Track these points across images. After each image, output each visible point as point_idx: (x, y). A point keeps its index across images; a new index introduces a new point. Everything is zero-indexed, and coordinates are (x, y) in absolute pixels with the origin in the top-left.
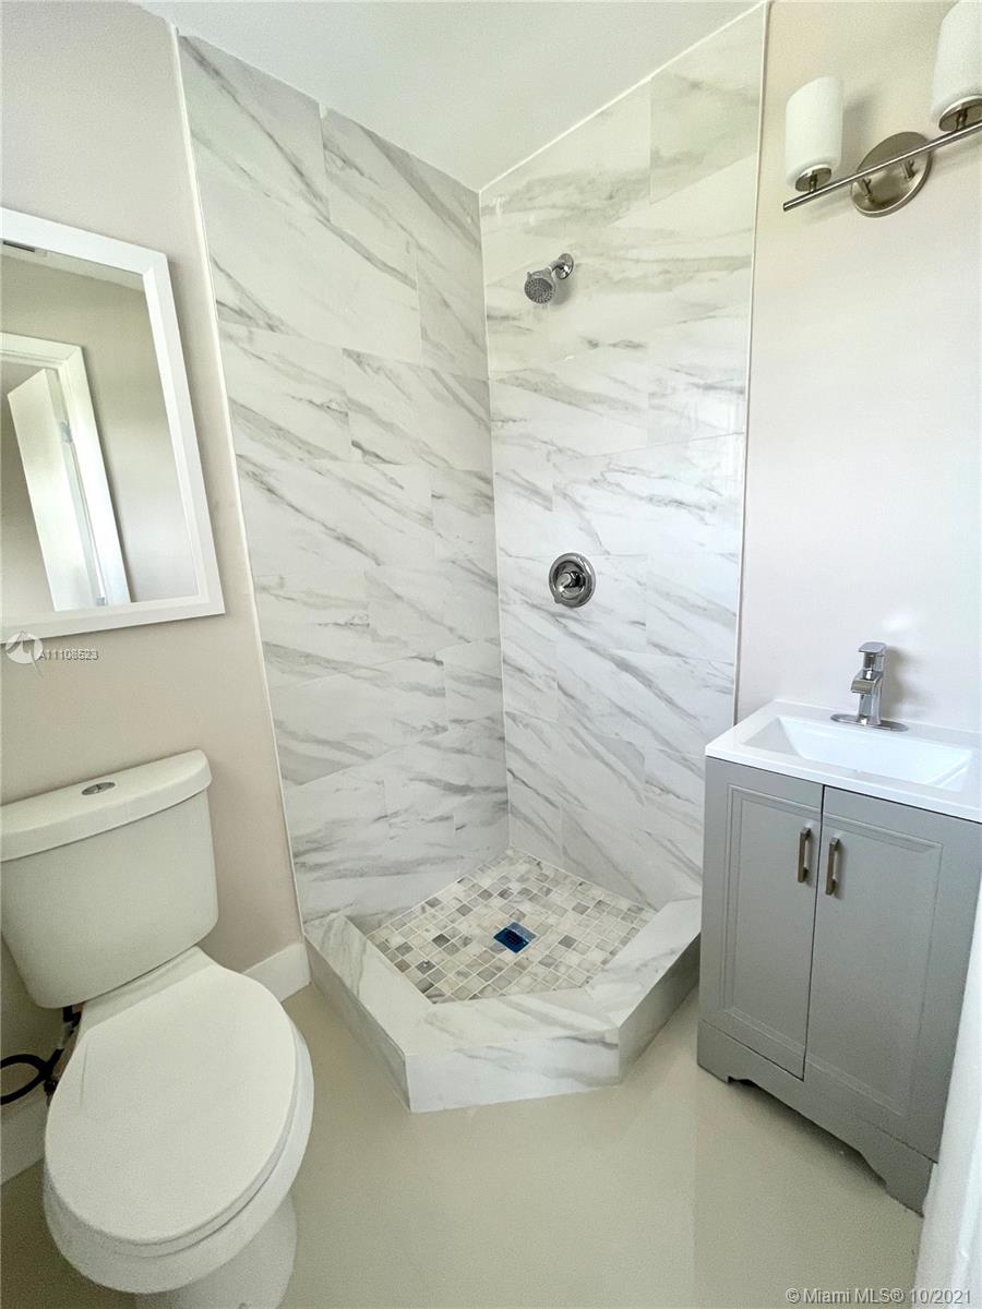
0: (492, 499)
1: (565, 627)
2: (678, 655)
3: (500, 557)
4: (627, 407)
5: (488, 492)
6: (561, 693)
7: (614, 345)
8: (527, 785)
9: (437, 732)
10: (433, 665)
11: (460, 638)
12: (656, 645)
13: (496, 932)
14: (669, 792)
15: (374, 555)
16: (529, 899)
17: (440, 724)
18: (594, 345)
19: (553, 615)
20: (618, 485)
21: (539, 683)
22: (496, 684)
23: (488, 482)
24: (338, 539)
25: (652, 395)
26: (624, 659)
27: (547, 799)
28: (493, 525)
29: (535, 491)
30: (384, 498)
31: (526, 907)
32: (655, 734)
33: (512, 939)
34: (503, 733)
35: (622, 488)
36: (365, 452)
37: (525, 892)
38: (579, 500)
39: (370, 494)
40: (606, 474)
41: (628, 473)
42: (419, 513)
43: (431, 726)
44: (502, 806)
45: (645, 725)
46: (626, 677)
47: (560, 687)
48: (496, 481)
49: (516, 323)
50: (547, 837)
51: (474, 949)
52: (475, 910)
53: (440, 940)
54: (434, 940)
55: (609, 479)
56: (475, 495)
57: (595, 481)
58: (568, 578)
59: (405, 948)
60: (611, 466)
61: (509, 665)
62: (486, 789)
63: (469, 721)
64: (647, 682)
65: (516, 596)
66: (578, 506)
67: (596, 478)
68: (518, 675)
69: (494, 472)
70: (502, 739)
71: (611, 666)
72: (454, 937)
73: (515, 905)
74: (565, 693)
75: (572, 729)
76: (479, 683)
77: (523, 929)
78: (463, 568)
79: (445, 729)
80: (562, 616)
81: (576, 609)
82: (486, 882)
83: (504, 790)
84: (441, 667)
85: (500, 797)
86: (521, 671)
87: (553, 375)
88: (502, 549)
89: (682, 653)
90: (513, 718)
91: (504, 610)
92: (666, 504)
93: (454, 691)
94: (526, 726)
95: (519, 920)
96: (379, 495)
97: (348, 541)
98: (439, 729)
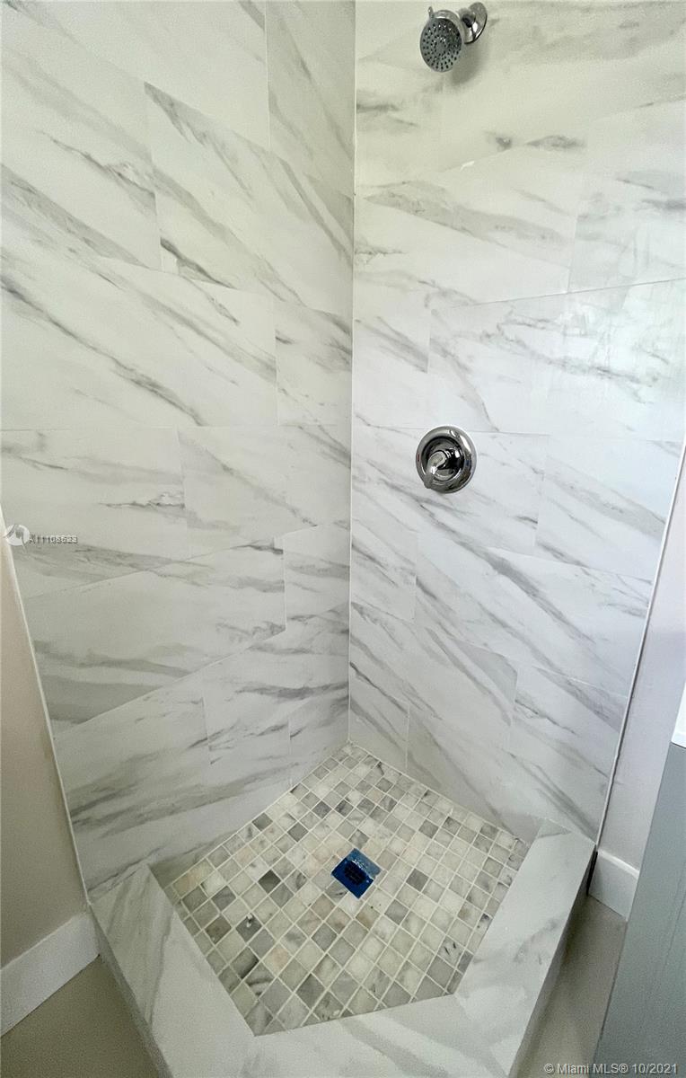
0: (349, 352)
1: (432, 515)
2: (578, 563)
3: (356, 426)
4: (545, 235)
5: (345, 344)
6: (419, 590)
7: (536, 144)
8: (372, 684)
9: (272, 633)
10: (270, 554)
11: (305, 520)
12: (547, 548)
13: (334, 865)
14: (544, 716)
15: (192, 410)
16: (371, 816)
17: (277, 623)
18: (505, 144)
19: (418, 500)
20: (519, 342)
21: (394, 576)
22: (342, 572)
23: (347, 330)
24: (138, 383)
25: (584, 218)
26: (503, 559)
27: (394, 702)
28: (349, 385)
29: (404, 346)
30: (209, 332)
31: (368, 826)
32: (535, 651)
33: (353, 876)
34: (347, 625)
35: (524, 346)
36: (182, 260)
37: (365, 804)
38: (463, 360)
39: (189, 324)
40: (503, 327)
41: (535, 326)
42: (259, 360)
43: (264, 626)
44: (343, 702)
45: (522, 638)
46: (504, 581)
47: (419, 584)
48: (356, 330)
49: (395, 115)
50: (392, 741)
51: (310, 893)
52: (310, 831)
53: (269, 879)
54: (260, 882)
55: (507, 334)
56: (331, 345)
57: (488, 336)
58: (440, 458)
59: (224, 897)
60: (513, 317)
61: (359, 551)
62: (326, 688)
63: (312, 616)
64: (531, 589)
65: (372, 473)
66: (462, 368)
67: (490, 332)
68: (369, 563)
69: (354, 318)
70: (346, 632)
71: (484, 567)
72: (285, 874)
73: (354, 823)
74: (426, 591)
75: (431, 632)
76: (324, 573)
77: (365, 860)
78: (312, 436)
79: (282, 629)
80: (429, 501)
81: (448, 495)
82: (322, 791)
83: (345, 685)
84: (279, 557)
85: (340, 693)
86: (372, 559)
87: (443, 190)
88: (358, 416)
89: (582, 561)
90: (361, 611)
91: (357, 490)
92: (584, 371)
93: (295, 584)
94: (375, 621)
95: (360, 846)
96: (202, 327)
97: (154, 388)
98: (275, 629)
